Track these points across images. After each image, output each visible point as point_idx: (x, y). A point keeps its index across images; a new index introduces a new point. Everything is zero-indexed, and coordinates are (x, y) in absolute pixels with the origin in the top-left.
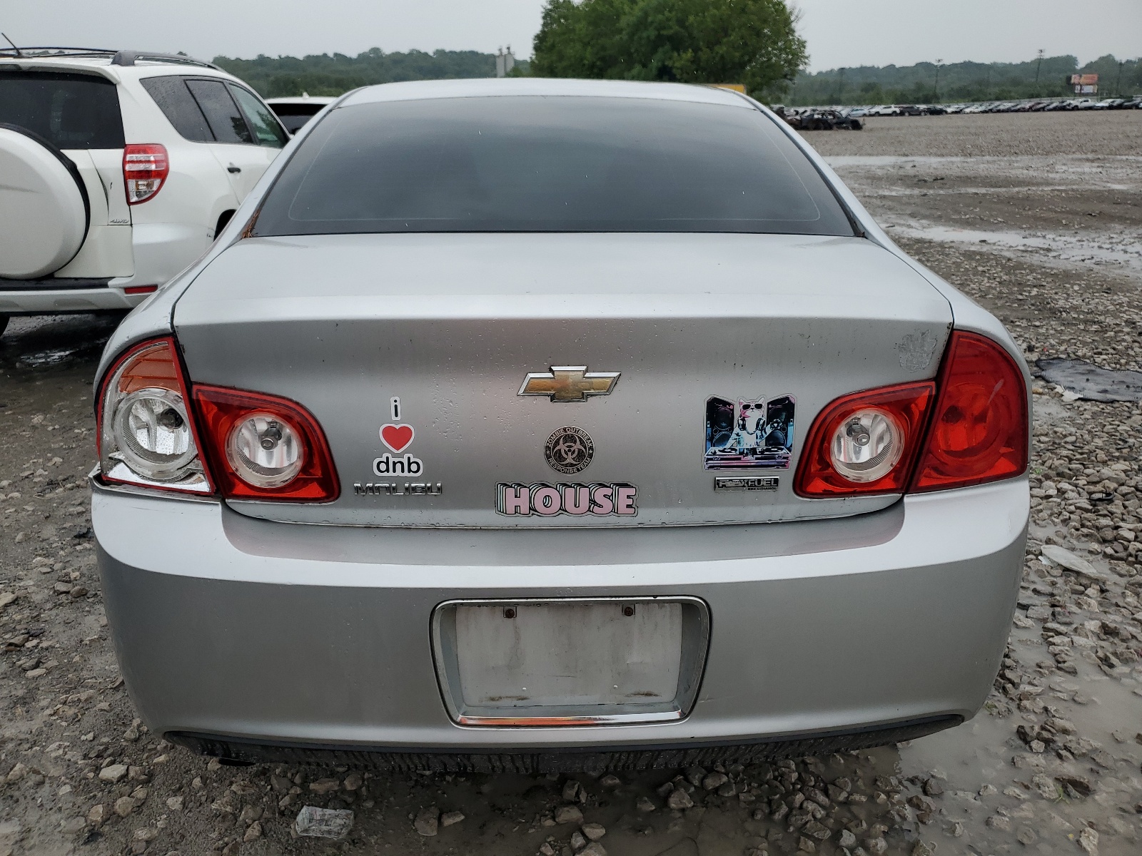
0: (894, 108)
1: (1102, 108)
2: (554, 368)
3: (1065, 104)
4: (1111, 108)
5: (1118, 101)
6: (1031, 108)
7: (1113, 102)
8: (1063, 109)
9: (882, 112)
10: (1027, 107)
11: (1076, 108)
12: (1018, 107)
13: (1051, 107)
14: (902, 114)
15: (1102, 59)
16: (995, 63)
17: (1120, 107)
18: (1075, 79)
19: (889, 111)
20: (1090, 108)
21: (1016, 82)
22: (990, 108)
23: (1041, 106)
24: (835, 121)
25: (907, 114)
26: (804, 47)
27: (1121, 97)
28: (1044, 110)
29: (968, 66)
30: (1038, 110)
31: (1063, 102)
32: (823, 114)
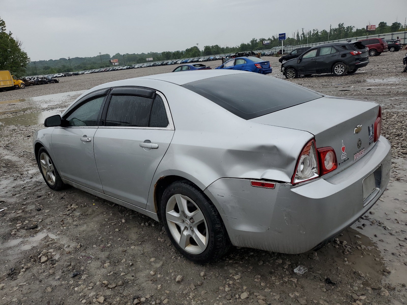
0: (61, 74)
1: (125, 69)
2: (357, 126)
3: (114, 69)
4: (127, 69)
5: (128, 67)
6: (105, 70)
7: (127, 67)
8: (114, 70)
9: (58, 76)
10: (103, 70)
11: (117, 70)
12: (101, 71)
13: (111, 70)
14: (65, 76)
15: (116, 54)
16: (86, 57)
17: (129, 68)
18: (112, 61)
19: (60, 75)
20: (121, 69)
21: (94, 63)
22: (92, 71)
23: (107, 70)
24: (47, 80)
25: (67, 76)
26: (27, 55)
27: (129, 65)
28: (109, 71)
29: (77, 59)
30: (107, 71)
31: (113, 68)
32: (42, 79)
